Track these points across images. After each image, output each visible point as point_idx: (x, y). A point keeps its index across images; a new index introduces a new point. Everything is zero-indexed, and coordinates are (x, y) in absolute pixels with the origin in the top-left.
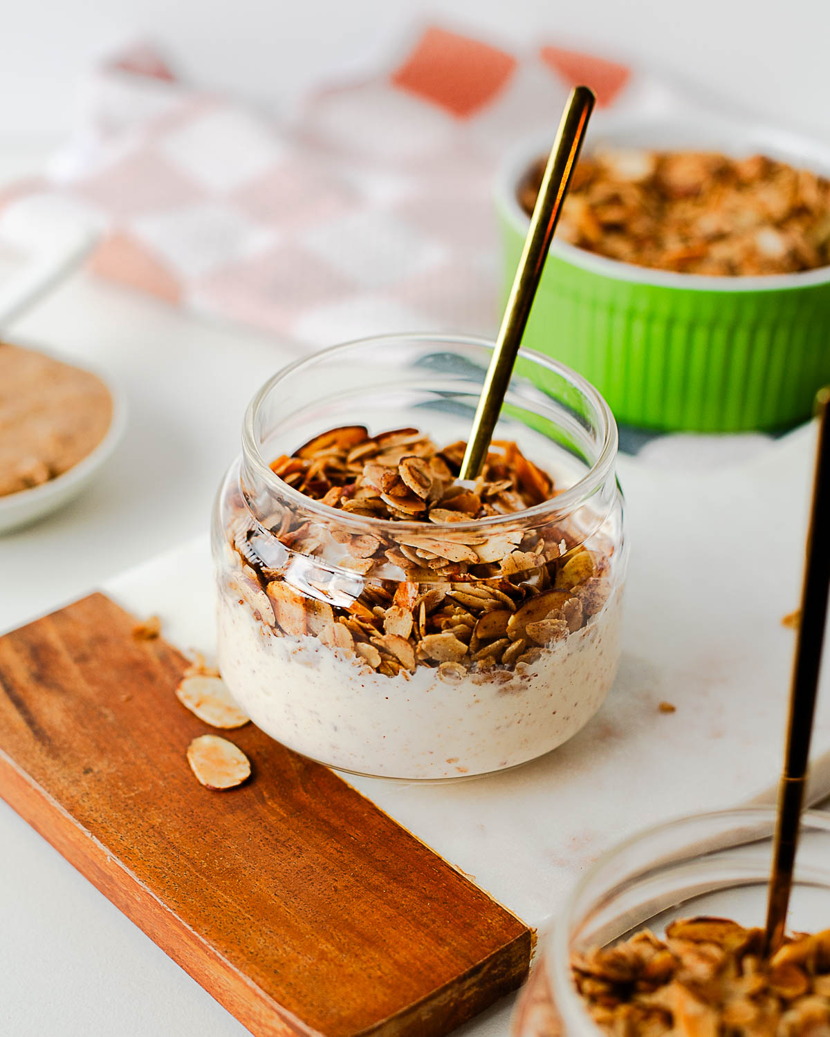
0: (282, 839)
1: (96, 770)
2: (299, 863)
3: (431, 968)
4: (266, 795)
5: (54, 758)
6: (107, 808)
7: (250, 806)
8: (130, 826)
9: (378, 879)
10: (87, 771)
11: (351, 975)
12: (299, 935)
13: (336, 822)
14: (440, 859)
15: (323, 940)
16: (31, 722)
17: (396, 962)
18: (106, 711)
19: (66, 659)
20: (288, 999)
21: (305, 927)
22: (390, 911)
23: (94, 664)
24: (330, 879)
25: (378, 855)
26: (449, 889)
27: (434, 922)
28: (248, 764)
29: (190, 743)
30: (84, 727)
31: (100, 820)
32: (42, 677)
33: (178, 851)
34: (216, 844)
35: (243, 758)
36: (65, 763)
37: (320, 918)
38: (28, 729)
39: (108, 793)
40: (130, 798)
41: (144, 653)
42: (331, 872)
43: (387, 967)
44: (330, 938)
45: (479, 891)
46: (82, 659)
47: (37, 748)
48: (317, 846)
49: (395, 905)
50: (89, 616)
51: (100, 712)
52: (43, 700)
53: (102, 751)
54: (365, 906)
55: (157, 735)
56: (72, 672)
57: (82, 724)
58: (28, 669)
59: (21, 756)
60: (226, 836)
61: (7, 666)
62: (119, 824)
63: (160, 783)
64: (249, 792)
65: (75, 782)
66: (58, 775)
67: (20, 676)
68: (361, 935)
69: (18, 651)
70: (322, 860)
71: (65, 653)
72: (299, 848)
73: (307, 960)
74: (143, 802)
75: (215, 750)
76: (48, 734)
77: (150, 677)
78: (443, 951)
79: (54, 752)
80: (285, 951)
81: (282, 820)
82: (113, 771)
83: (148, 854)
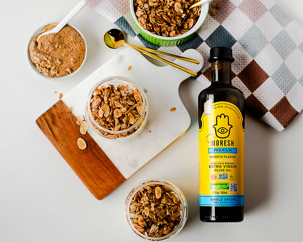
0: (91, 160)
1: (64, 145)
2: (94, 165)
3: (112, 186)
4: (89, 150)
5: (57, 142)
6: (66, 153)
7: (87, 153)
9: (105, 169)
10: (62, 145)
11: (101, 188)
12: (94, 180)
13: (99, 157)
14: (114, 165)
15: (97, 181)
16: (53, 134)
17: (107, 185)
18: (64, 131)
19: (57, 118)
20: (93, 192)
21: (95, 178)
22: (107, 176)
23: (62, 119)
25: (105, 163)
26: (115, 171)
27: (113, 177)
28: (86, 145)
29: (77, 140)
31: (65, 156)
32: (53, 123)
33: (77, 163)
34: (82, 161)
35: (85, 143)
36: (59, 143)
37: (97, 177)
38: (53, 135)
39: (66, 150)
40: (69, 151)
41: (69, 117)
42: (98, 167)
43: (106, 186)
44: (98, 181)
45: (119, 172)
46: (60, 118)
47: (54, 140)
48: (96, 162)
49: (107, 174)
50: (60, 107)
51: (63, 131)
52: (54, 128)
53: (64, 140)
54: (103, 174)
55: (72, 137)
56: (58, 121)
57: (61, 134)
58: (51, 121)
59: (52, 141)
60: (83, 160)
61: (48, 120)
62: (68, 157)
63: (73, 148)
64: (86, 150)
65: (61, 147)
66: (58, 146)
67: (50, 122)
68: (102, 180)
69: (49, 116)
70: (97, 165)
71: (57, 117)
72: (94, 162)
73: (95, 185)
74: (71, 152)
75: (81, 141)
76: (56, 136)
77: (71, 123)
78: (114, 183)
79: (57, 141)
80: (92, 183)
81: (91, 156)
82: (66, 145)
83: (72, 163)
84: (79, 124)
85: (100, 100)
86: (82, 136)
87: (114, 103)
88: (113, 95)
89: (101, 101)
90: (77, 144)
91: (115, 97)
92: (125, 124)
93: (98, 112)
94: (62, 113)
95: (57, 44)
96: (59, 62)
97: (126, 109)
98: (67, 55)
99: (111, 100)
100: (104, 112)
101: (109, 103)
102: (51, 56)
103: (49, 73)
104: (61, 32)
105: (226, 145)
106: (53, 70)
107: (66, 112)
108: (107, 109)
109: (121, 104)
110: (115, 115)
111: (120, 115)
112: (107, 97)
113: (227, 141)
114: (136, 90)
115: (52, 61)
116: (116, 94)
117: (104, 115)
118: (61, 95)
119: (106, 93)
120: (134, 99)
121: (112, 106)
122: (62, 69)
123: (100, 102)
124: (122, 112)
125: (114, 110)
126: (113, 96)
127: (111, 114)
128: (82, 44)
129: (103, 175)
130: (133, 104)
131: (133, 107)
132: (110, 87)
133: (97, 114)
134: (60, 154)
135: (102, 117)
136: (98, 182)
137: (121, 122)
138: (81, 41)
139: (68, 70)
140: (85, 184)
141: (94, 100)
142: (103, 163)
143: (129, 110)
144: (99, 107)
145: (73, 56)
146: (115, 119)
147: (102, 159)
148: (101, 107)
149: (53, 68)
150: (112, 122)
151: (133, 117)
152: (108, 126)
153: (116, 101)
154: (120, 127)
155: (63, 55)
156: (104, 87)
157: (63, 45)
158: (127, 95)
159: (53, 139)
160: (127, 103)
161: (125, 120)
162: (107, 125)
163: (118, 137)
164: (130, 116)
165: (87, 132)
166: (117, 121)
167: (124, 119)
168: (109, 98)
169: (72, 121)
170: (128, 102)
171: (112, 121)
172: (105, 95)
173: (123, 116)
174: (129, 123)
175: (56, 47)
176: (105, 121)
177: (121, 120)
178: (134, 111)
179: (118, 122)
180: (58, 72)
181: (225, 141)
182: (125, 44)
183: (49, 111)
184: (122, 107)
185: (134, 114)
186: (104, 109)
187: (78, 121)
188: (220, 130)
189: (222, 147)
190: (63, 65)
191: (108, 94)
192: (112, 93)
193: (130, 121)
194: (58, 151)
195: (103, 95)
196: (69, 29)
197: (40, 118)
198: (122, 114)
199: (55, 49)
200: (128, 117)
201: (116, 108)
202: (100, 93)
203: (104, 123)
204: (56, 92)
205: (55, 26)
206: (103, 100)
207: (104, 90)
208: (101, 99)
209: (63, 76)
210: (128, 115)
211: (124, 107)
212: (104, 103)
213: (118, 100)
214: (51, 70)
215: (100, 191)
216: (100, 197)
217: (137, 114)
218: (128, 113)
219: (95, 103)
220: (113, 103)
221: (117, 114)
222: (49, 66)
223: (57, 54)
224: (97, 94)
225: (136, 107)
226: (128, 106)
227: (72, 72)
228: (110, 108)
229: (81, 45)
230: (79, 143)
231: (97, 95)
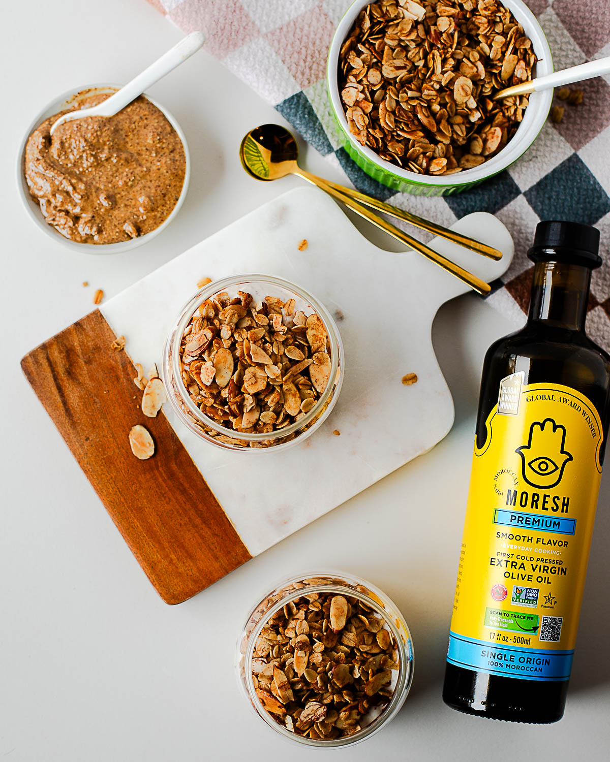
0: (163, 492)
1: (91, 439)
2: (168, 507)
3: (211, 573)
4: (159, 464)
5: (73, 429)
6: (94, 463)
7: (152, 471)
8: (103, 476)
9: (198, 521)
10: (87, 439)
11: (180, 573)
12: (163, 549)
13: (186, 485)
14: (224, 513)
15: (172, 553)
16: (65, 403)
17: (198, 568)
18: (97, 400)
19: (81, 362)
20: (156, 582)
21: (166, 545)
22: (200, 541)
23: (94, 366)
24: (179, 518)
25: (200, 506)
26: (225, 531)
27: (216, 548)
28: (154, 447)
29: (131, 430)
30: (87, 410)
31: (91, 470)
32: (70, 373)
33: (121, 494)
34: (136, 492)
35: (152, 442)
36: (78, 433)
37: (172, 541)
38: (63, 408)
39: (95, 454)
40: (104, 459)
41: (116, 362)
42: (180, 515)
43: (195, 570)
44: (175, 551)
45: (236, 534)
46: (88, 362)
47: (67, 421)
48: (176, 499)
49: (203, 537)
50: (93, 330)
51: (94, 400)
52: (70, 389)
53: (94, 426)
54: (191, 536)
55: (118, 419)
56: (83, 371)
57: (86, 407)
58: (64, 366)
59: (60, 425)
60: (141, 488)
61: (56, 362)
62: (99, 475)
63: (117, 450)
64: (152, 462)
65: (82, 445)
66: (75, 440)
67: (61, 370)
68: (187, 552)
69: (60, 352)
70: (177, 507)
71: (81, 356)
72: (169, 499)
73: (165, 563)
74: (109, 462)
75: (141, 435)
76: (72, 412)
77: (118, 378)
78: (216, 565)
79: (74, 424)
80: (157, 557)
81: (164, 481)
82: (98, 440)
83: (109, 493)
84: (140, 387)
85: (210, 335)
86: (145, 423)
87: (249, 349)
88: (249, 323)
89: (213, 338)
90: (129, 442)
91: (253, 330)
92: (273, 411)
93: (199, 368)
94: (97, 349)
95: (106, 151)
96: (105, 204)
97: (279, 372)
98: (130, 183)
99: (240, 340)
100: (218, 371)
101: (233, 348)
102: (86, 183)
103: (74, 231)
104: (121, 117)
105: (547, 509)
106: (86, 223)
107: (108, 348)
108: (226, 361)
109: (268, 354)
110: (245, 384)
111: (261, 386)
112: (231, 330)
113: (552, 497)
114: (315, 317)
115: (86, 197)
116: (256, 323)
117: (217, 381)
118: (100, 296)
119: (227, 314)
120: (307, 342)
121: (241, 357)
122: (111, 222)
123: (210, 339)
124: (268, 377)
125: (245, 367)
126: (249, 328)
127: (235, 378)
128: (177, 157)
129: (189, 538)
130: (301, 357)
131: (302, 367)
132: (242, 299)
133: (196, 373)
134: (79, 462)
135: (208, 384)
136: (173, 556)
137: (261, 405)
138: (176, 149)
139: (129, 228)
140: (137, 558)
141: (191, 329)
142: (194, 506)
143: (289, 374)
144: (203, 352)
145: (147, 189)
146: (246, 396)
147: (192, 492)
148: (209, 355)
149: (86, 216)
150: (236, 402)
151: (298, 395)
152: (222, 410)
153: (255, 342)
154: (257, 418)
155: (121, 183)
156: (224, 298)
157: (124, 156)
158: (289, 329)
159: (64, 419)
160: (284, 354)
161: (272, 401)
162: (220, 408)
163: (248, 446)
164: (288, 393)
165: (159, 412)
166: (249, 402)
167: (272, 397)
168: (235, 331)
169: (121, 374)
170: (288, 351)
171: (238, 399)
172: (226, 322)
173: (270, 389)
174: (283, 411)
175: (103, 156)
176: (217, 397)
177: (262, 400)
178: (302, 379)
179: (252, 404)
180: (100, 231)
181: (545, 496)
182: (298, 173)
183: (61, 339)
184: (271, 362)
185: (301, 387)
186: (219, 362)
187: (139, 378)
188: (535, 465)
189: (534, 511)
190: (116, 212)
191: (235, 320)
192: (247, 318)
193: (286, 404)
194: (74, 454)
195: (220, 320)
196: (143, 110)
197: (33, 354)
198: (268, 383)
199: (98, 164)
200: (283, 395)
201: (253, 365)
202: (212, 314)
203: (213, 401)
204: (86, 284)
205: (108, 96)
206: (217, 334)
207: (224, 305)
208: (212, 330)
209: (111, 241)
210: (285, 387)
211: (275, 364)
212: (220, 346)
213: (260, 342)
214: (82, 221)
215: (175, 581)
216: (174, 598)
217: (308, 387)
218: (286, 381)
219: (194, 342)
220: (245, 349)
221: (253, 380)
222: (77, 210)
223: (104, 179)
224: (204, 314)
225: (308, 367)
226: (286, 361)
227: (139, 235)
228: (236, 360)
229: (174, 161)
230: (135, 439)
231: (203, 319)
